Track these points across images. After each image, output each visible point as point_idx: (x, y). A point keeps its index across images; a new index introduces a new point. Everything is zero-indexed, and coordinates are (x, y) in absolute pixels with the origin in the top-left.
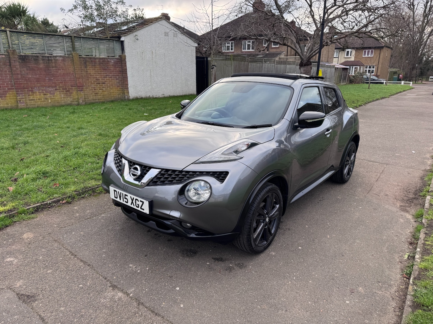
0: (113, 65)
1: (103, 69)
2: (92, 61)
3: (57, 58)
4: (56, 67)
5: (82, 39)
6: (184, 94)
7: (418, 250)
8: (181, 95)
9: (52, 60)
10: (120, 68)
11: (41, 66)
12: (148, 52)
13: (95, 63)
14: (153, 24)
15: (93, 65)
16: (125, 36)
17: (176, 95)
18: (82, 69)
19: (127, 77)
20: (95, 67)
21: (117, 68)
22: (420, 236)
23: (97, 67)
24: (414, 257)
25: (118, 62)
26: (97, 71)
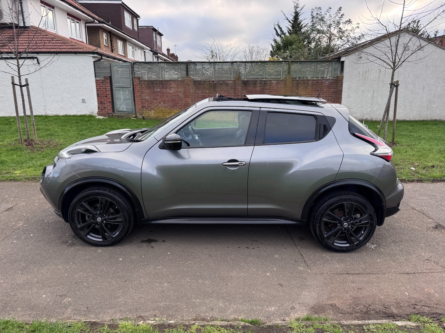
0: (326, 86)
1: (315, 91)
2: (304, 83)
3: (272, 82)
4: (269, 89)
5: (298, 63)
6: (421, 119)
8: (417, 119)
9: (267, 84)
10: (335, 89)
11: (258, 89)
12: (374, 71)
13: (307, 85)
14: (386, 39)
15: (305, 87)
16: (346, 56)
17: (408, 120)
18: (293, 91)
19: (341, 98)
20: (307, 89)
21: (331, 89)
23: (309, 89)
25: (334, 83)
26: (308, 93)
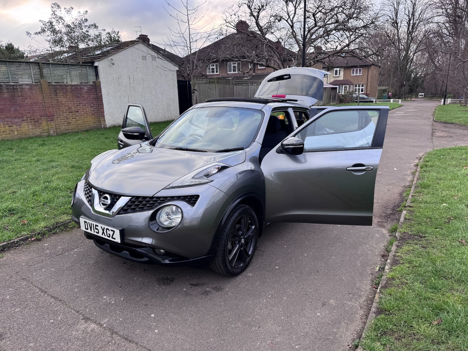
0: (86, 92)
1: (75, 97)
2: (62, 89)
3: (24, 87)
4: (22, 96)
5: (50, 66)
6: (166, 120)
7: (389, 261)
8: (163, 121)
9: (17, 89)
10: (94, 95)
11: (5, 96)
12: (125, 77)
13: (66, 91)
14: (129, 47)
15: (64, 93)
16: (98, 61)
17: (158, 122)
18: (52, 98)
19: (103, 104)
20: (67, 95)
21: (91, 95)
22: (392, 249)
23: (69, 95)
24: (383, 269)
25: (92, 88)
26: (69, 99)
